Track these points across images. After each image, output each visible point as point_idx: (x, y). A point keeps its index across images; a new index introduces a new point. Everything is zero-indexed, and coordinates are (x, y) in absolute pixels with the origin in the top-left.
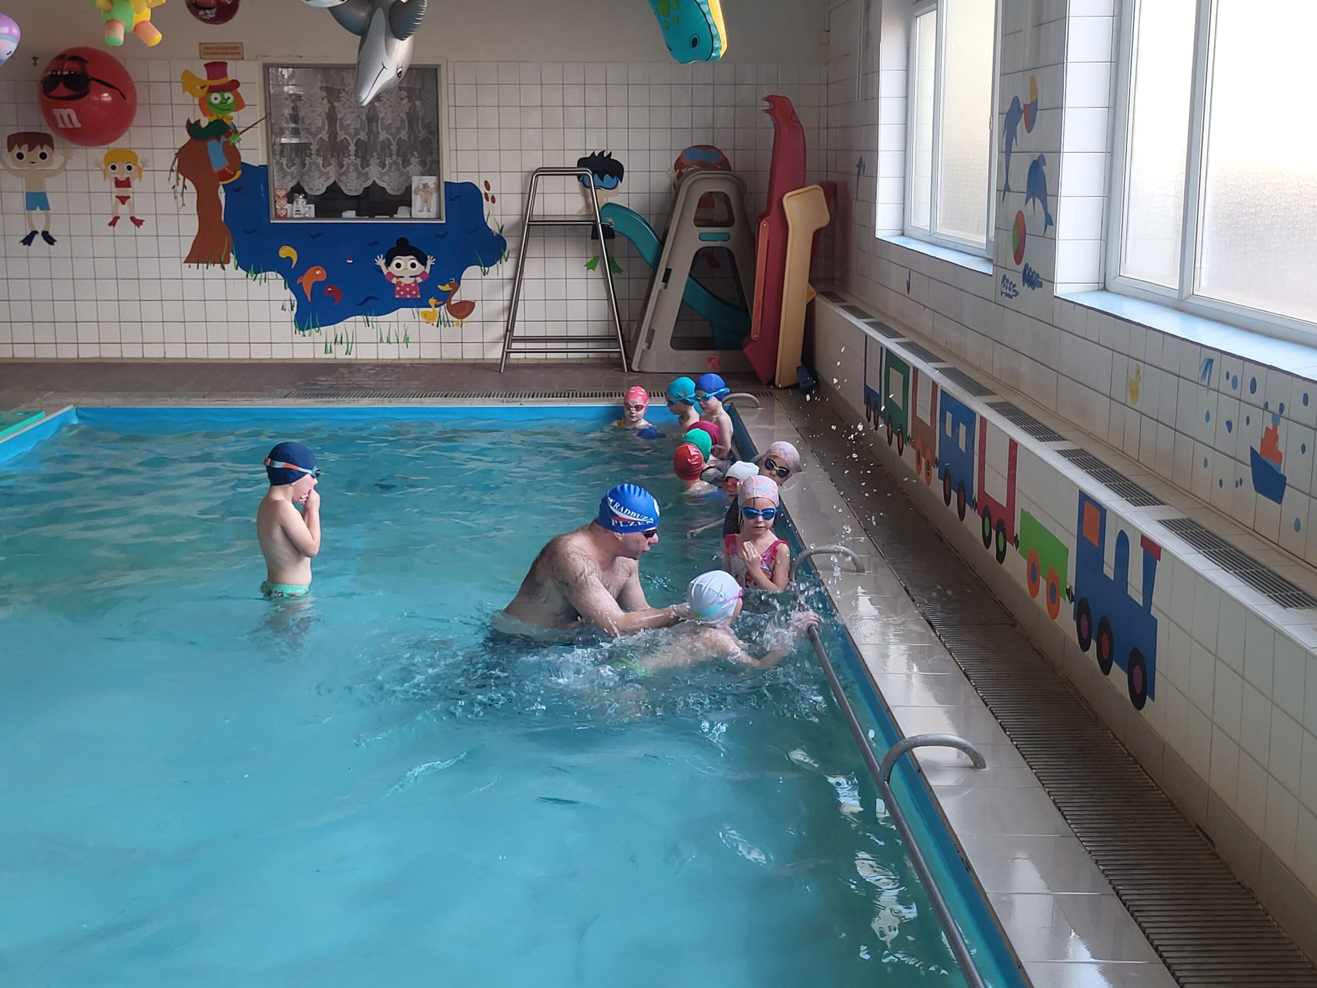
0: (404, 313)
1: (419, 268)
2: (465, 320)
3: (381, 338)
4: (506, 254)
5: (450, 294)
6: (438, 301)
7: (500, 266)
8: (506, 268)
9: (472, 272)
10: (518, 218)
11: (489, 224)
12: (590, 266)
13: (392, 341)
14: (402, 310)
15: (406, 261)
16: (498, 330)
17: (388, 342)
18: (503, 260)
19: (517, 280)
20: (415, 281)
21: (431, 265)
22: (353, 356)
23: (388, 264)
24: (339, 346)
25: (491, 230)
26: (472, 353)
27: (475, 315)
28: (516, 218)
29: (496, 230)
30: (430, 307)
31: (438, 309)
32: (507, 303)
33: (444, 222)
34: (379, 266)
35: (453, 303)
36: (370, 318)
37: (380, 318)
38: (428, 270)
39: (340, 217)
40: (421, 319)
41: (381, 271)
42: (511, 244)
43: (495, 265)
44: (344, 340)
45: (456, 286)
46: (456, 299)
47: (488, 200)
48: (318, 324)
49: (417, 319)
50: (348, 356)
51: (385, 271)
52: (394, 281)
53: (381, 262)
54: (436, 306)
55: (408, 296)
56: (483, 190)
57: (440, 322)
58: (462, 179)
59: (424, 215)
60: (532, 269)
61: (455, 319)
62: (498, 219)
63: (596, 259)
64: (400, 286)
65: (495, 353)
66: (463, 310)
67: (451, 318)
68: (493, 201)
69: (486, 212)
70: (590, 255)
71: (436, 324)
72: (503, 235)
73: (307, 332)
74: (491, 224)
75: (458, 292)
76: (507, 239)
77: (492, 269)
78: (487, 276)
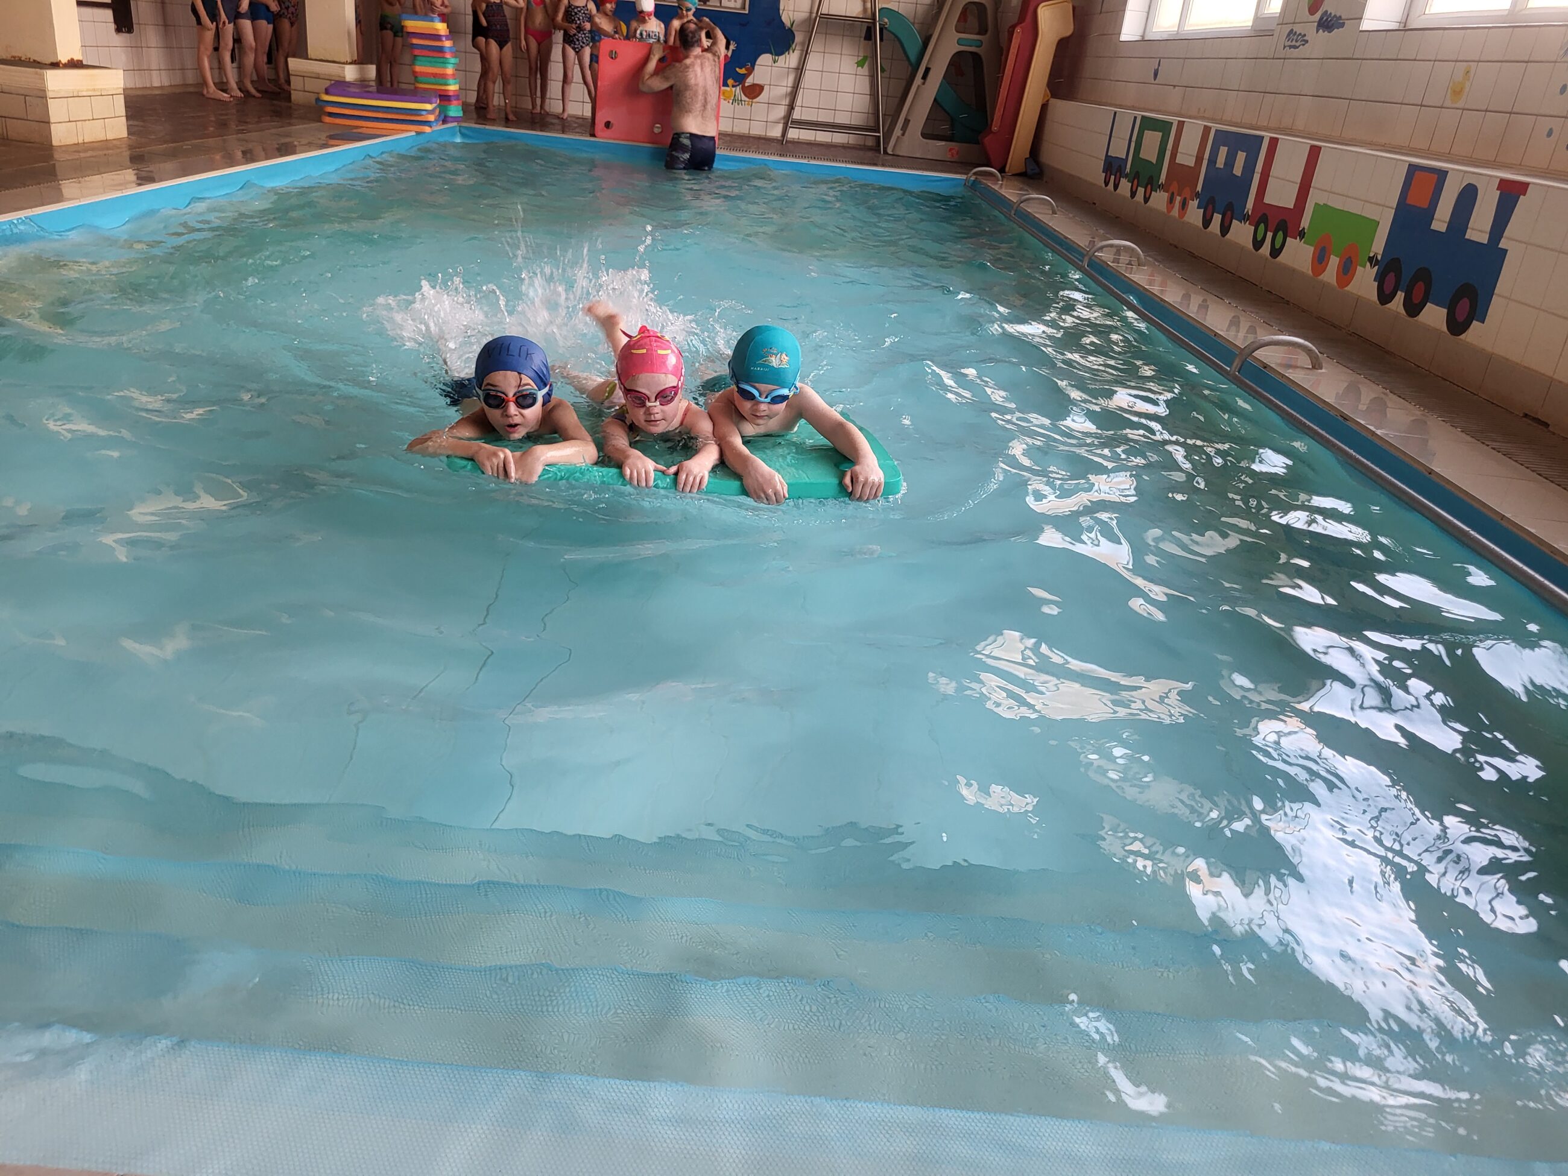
2: (754, 100)
4: (794, 46)
5: (745, 76)
6: (735, 82)
7: (788, 56)
8: (791, 59)
9: (765, 59)
10: (808, 14)
11: (783, 18)
12: (860, 64)
16: (780, 111)
18: (791, 51)
19: (800, 70)
21: (733, 50)
25: (784, 23)
26: (757, 130)
27: (763, 97)
28: (805, 15)
29: (788, 24)
31: (734, 89)
32: (789, 90)
33: (747, 12)
35: (746, 85)
38: (729, 54)
42: (799, 38)
43: (783, 56)
45: (751, 71)
54: (733, 86)
57: (734, 100)
60: (814, 61)
61: (747, 99)
62: (791, 14)
63: (865, 58)
65: (776, 132)
66: (754, 91)
67: (744, 98)
69: (781, 8)
70: (862, 54)
71: (731, 100)
72: (793, 29)
74: (784, 18)
75: (752, 76)
76: (796, 33)
77: (781, 58)
78: (776, 64)
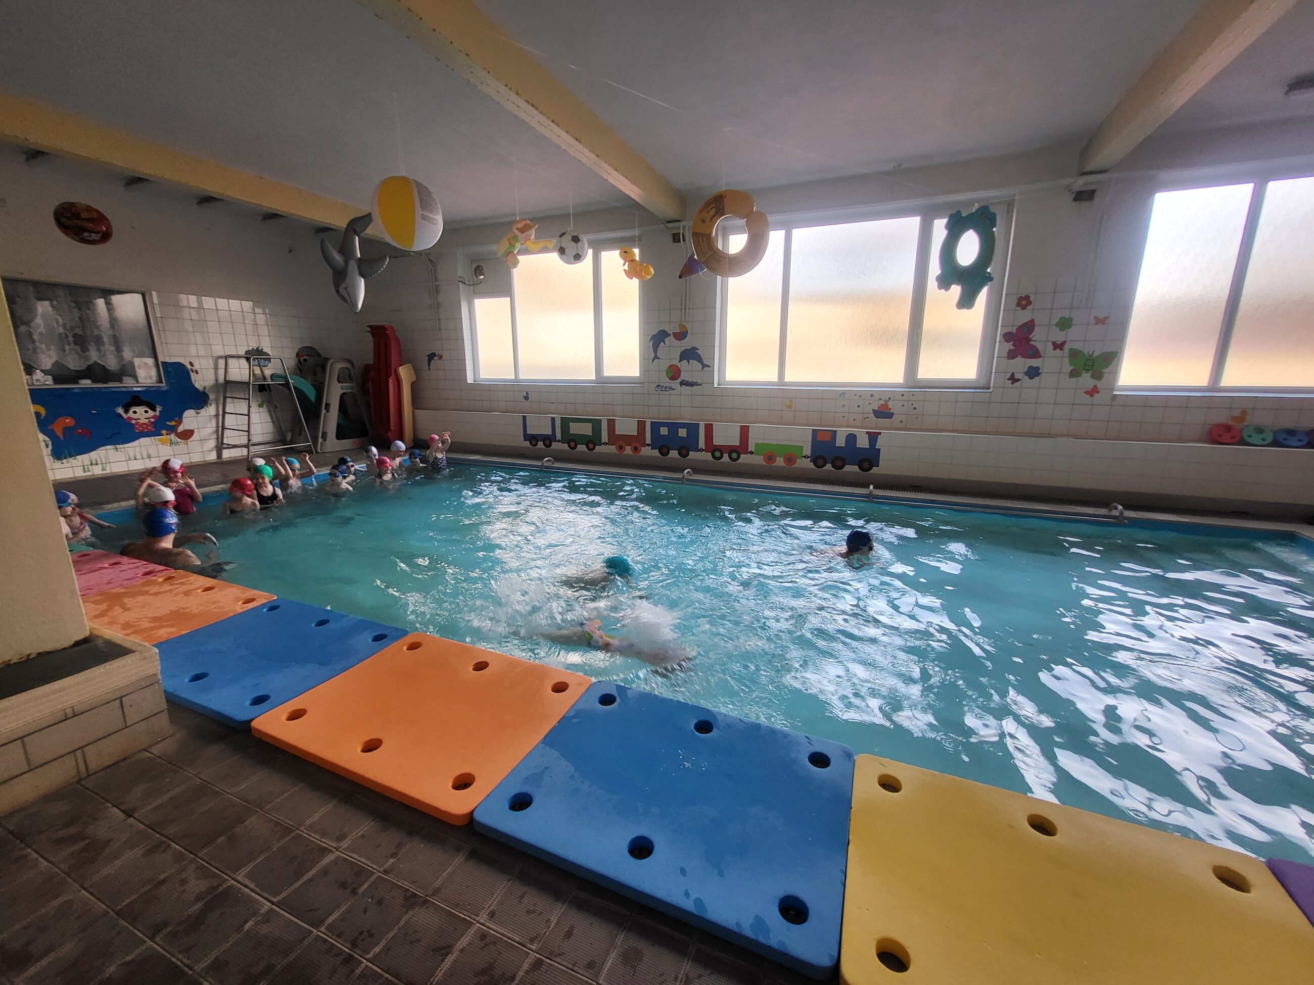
0: (143, 441)
1: (151, 413)
2: (190, 440)
3: (129, 457)
4: (210, 402)
5: (176, 426)
6: (168, 431)
7: (207, 409)
8: (211, 410)
9: (189, 414)
10: (215, 382)
12: (262, 406)
13: (137, 458)
14: (142, 440)
15: (140, 410)
16: (212, 443)
17: (135, 459)
18: (209, 405)
20: (150, 422)
21: (160, 411)
22: (108, 471)
23: (126, 412)
24: (95, 467)
25: (197, 389)
26: (196, 458)
27: (195, 436)
28: (213, 382)
29: (201, 389)
30: (162, 435)
31: (169, 436)
32: (214, 429)
33: (164, 385)
34: (120, 414)
35: (179, 431)
36: (118, 446)
37: (126, 446)
38: (158, 413)
39: (78, 383)
40: (158, 442)
41: (121, 416)
42: (212, 396)
43: (204, 409)
44: (99, 462)
45: (180, 422)
46: (181, 429)
47: (193, 372)
48: (74, 454)
49: (155, 443)
50: (104, 472)
51: (125, 416)
52: (133, 422)
53: (120, 411)
54: (167, 434)
55: (146, 430)
56: (189, 367)
57: (171, 443)
58: (173, 360)
59: (149, 381)
61: (182, 441)
62: (201, 383)
63: (263, 402)
64: (139, 425)
65: (213, 456)
66: (187, 435)
67: (179, 440)
68: (197, 372)
69: (193, 380)
70: (261, 400)
71: (169, 444)
72: (206, 391)
73: (64, 461)
74: (197, 385)
75: (182, 425)
76: (209, 394)
77: (202, 411)
78: (199, 415)
